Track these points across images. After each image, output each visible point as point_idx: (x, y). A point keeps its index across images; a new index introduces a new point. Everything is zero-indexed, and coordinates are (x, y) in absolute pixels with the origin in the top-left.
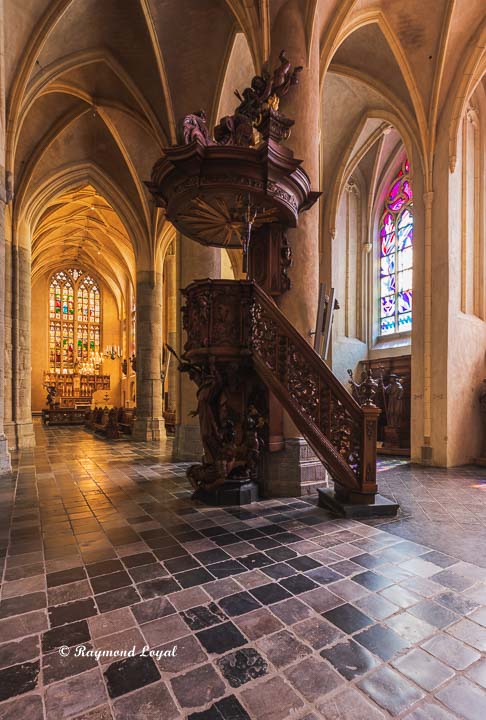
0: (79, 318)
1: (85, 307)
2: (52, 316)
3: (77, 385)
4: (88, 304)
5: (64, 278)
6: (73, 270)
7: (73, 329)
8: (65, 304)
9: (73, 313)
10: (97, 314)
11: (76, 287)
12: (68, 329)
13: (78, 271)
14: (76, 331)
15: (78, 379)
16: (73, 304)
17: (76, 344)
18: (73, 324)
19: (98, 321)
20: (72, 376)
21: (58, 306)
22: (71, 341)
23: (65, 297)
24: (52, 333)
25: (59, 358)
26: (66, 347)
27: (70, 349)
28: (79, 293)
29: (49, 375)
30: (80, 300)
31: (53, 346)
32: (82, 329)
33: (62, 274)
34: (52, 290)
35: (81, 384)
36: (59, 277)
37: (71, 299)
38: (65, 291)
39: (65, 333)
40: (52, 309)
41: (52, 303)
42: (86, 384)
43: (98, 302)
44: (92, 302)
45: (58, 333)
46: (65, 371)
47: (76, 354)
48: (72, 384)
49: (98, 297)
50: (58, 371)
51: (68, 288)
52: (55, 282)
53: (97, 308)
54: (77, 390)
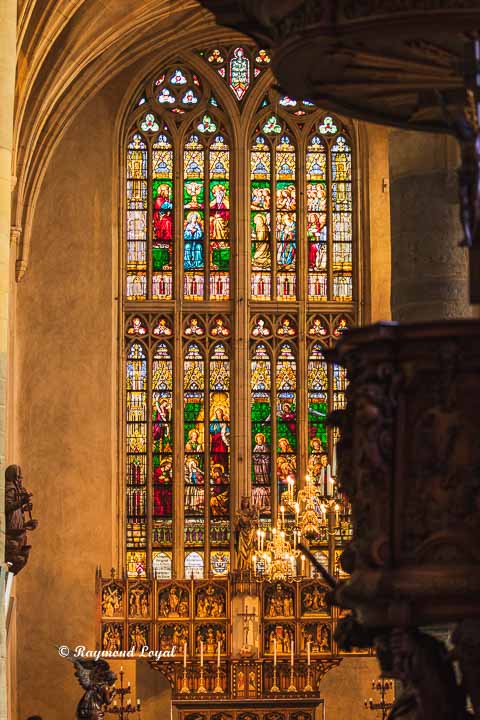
0: (257, 287)
1: (287, 225)
2: (135, 287)
3: (246, 639)
4: (299, 210)
5: (190, 98)
6: (228, 56)
7: (229, 343)
8: (192, 224)
9: (228, 267)
10: (342, 255)
11: (241, 130)
12: (205, 345)
13: (249, 54)
14: (242, 350)
15: (252, 604)
16: (228, 215)
17: (244, 427)
18: (229, 317)
19: (344, 290)
20: (218, 591)
21: (163, 233)
22: (220, 406)
23: (193, 189)
24: (137, 373)
25: (164, 493)
26: (198, 437)
27: (218, 451)
28: (258, 162)
29: (120, 586)
30: (260, 195)
31: (138, 438)
32: (272, 343)
33: (179, 78)
34: (135, 164)
35: (267, 629)
36: (166, 98)
37: (220, 196)
38: (193, 162)
39: (192, 369)
40: (137, 254)
41: (137, 223)
42: (289, 628)
43: (342, 192)
44: (316, 198)
45: (162, 373)
46: (194, 565)
47: (243, 473)
48: (220, 629)
49: (343, 166)
50: (161, 564)
51: (206, 140)
52: (149, 124)
53: (342, 226)
54: (247, 662)
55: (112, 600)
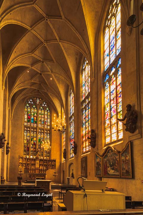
0: (39, 126)
1: (43, 119)
2: (26, 124)
3: (37, 166)
4: (44, 118)
5: (32, 103)
6: (37, 99)
7: (36, 132)
8: (32, 117)
9: (36, 123)
10: (49, 124)
11: (38, 108)
12: (34, 132)
13: (39, 99)
14: (38, 133)
15: (38, 162)
16: (37, 117)
17: (38, 141)
18: (36, 129)
19: (49, 127)
20: (35, 160)
21: (29, 118)
22: (35, 139)
23: (32, 113)
24: (25, 134)
25: (28, 148)
26: (32, 142)
27: (34, 144)
28: (40, 111)
29: (22, 158)
30: (40, 115)
31: (26, 142)
32: (41, 132)
33: (31, 100)
34: (26, 109)
35: (40, 165)
36: (29, 102)
37: (35, 115)
38: (32, 110)
39: (32, 134)
40: (26, 120)
41: (26, 116)
42: (42, 165)
43: (49, 117)
44: (46, 117)
45: (28, 134)
46: (31, 157)
47: (37, 147)
48: (34, 165)
49: (49, 114)
50: (28, 157)
51: (34, 108)
52: (28, 105)
53: (49, 120)
54: (37, 169)
55: (21, 159)
